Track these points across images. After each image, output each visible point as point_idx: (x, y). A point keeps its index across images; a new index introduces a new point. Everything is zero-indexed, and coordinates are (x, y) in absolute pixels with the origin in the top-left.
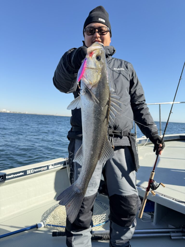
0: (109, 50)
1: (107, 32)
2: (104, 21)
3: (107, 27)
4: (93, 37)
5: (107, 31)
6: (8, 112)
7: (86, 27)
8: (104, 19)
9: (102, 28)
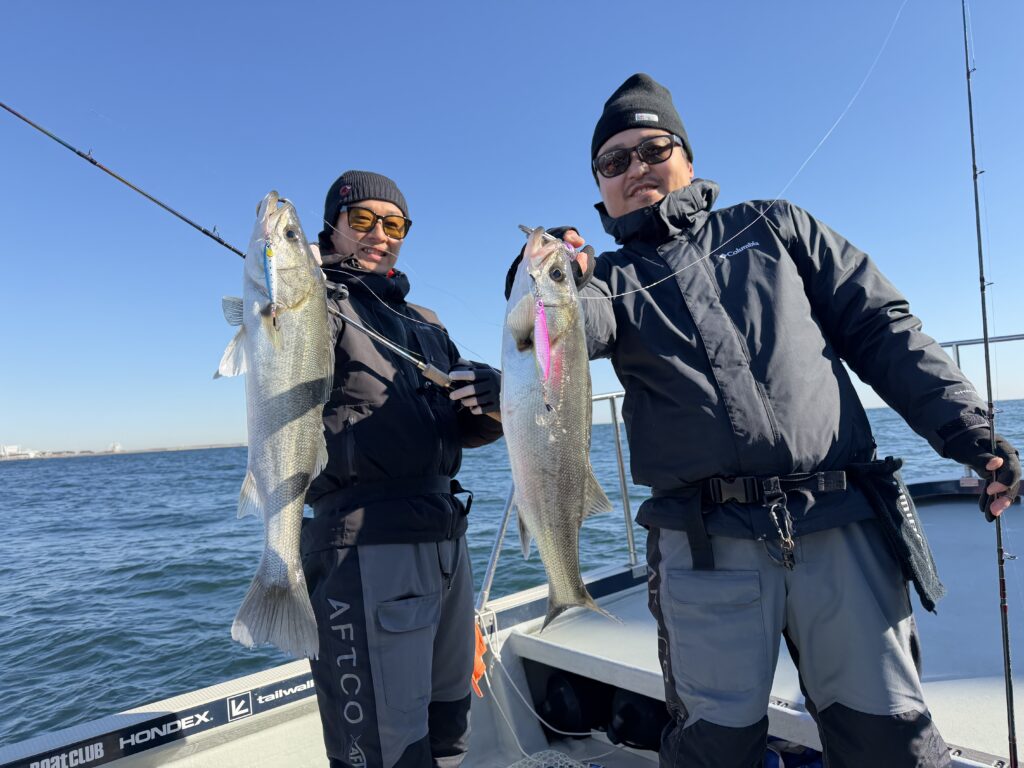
0: (685, 200)
1: (669, 150)
2: (655, 118)
3: (667, 134)
4: (625, 179)
5: (670, 146)
6: (32, 455)
7: (600, 154)
8: (655, 112)
9: (654, 140)
